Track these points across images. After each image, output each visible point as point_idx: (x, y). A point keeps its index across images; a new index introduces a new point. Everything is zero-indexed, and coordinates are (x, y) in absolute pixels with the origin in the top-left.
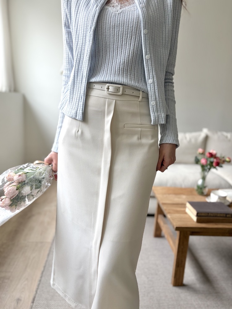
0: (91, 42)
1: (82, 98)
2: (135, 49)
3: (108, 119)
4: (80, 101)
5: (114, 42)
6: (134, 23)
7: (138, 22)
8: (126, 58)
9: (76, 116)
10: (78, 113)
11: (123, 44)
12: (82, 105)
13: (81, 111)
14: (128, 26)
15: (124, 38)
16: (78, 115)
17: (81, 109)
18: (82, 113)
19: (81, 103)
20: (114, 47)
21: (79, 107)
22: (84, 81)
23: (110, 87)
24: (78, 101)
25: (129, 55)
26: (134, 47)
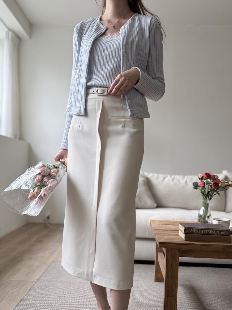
0: (88, 59)
1: (83, 98)
2: (118, 64)
3: (99, 114)
4: (82, 101)
5: (104, 59)
6: (117, 47)
7: (119, 46)
8: (111, 70)
9: (80, 112)
10: (81, 110)
11: (110, 61)
12: (83, 103)
13: (83, 108)
14: (113, 49)
15: (110, 56)
16: (81, 112)
17: (83, 106)
18: (84, 109)
19: (83, 102)
20: (103, 63)
21: (82, 106)
22: (84, 86)
23: (98, 90)
24: (80, 101)
25: (113, 68)
26: (117, 62)
